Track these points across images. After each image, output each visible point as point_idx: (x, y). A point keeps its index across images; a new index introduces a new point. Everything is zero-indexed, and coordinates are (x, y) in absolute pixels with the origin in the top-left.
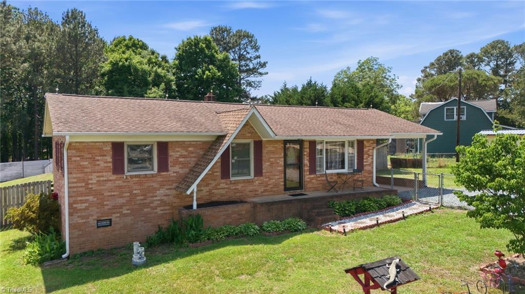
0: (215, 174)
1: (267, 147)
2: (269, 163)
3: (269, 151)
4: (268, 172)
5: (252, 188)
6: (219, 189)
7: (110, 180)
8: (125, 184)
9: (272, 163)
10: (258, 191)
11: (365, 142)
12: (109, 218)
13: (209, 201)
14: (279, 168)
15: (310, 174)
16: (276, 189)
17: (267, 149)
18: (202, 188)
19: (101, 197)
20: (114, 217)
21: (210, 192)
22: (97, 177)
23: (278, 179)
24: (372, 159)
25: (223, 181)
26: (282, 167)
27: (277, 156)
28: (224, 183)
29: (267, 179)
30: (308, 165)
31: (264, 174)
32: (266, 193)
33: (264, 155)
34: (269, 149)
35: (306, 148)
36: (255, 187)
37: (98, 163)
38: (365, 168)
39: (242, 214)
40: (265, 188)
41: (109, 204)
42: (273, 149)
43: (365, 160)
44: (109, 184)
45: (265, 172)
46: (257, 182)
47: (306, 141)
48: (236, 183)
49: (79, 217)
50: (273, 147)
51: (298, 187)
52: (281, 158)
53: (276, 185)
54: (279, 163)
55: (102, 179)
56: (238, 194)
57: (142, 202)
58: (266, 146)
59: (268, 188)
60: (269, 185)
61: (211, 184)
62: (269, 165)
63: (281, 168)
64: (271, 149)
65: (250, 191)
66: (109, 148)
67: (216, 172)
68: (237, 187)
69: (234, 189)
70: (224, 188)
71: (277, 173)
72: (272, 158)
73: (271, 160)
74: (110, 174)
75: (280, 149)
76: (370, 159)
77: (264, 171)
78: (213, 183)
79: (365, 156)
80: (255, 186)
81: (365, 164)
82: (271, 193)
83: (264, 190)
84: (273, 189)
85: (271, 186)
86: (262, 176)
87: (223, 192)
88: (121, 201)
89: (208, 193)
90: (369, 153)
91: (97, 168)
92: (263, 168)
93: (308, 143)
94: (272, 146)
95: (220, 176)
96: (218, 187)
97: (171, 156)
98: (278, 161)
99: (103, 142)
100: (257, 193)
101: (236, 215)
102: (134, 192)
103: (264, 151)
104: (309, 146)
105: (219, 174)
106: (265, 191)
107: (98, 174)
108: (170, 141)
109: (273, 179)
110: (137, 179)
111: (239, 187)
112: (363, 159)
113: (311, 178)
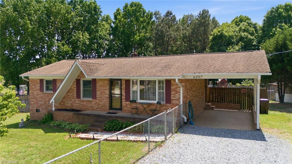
0: (74, 96)
1: (99, 83)
2: (100, 92)
3: (100, 85)
4: (99, 98)
5: (91, 105)
6: (75, 103)
7: (39, 94)
8: (43, 96)
9: (102, 92)
10: (94, 107)
11: (172, 81)
12: (39, 109)
13: (71, 109)
14: (105, 96)
15: (126, 101)
16: (104, 108)
17: (99, 84)
18: (69, 102)
19: (37, 100)
20: (41, 109)
21: (72, 104)
22: (36, 92)
23: (105, 102)
24: (180, 95)
25: (77, 99)
26: (107, 95)
27: (105, 88)
28: (77, 100)
29: (99, 101)
30: (125, 95)
31: (97, 98)
32: (98, 109)
33: (97, 87)
34: (100, 84)
35: (123, 84)
36: (92, 105)
37: (36, 87)
38: (172, 102)
39: (70, 117)
40: (97, 106)
41: (40, 103)
42: (103, 84)
43: (172, 96)
44: (39, 96)
45: (98, 97)
46: (93, 102)
47: (123, 80)
48: (83, 101)
49: (32, 107)
50: (102, 83)
51: (120, 109)
52: (107, 89)
53: (104, 106)
54: (105, 92)
55: (37, 93)
56: (84, 108)
57: (48, 104)
58: (99, 82)
59: (99, 107)
60: (100, 105)
61: (72, 100)
62: (100, 93)
63: (107, 96)
64: (101, 84)
65: (90, 107)
66: (39, 81)
67: (74, 95)
68: (83, 104)
69: (82, 104)
70: (78, 103)
71: (105, 99)
72: (102, 89)
73: (101, 90)
74: (39, 91)
75: (106, 84)
76: (177, 95)
77: (97, 96)
78: (73, 100)
79: (172, 93)
80: (93, 104)
81: (172, 98)
82: (101, 110)
83: (97, 107)
84: (103, 108)
85: (101, 106)
86: (96, 99)
87: (77, 105)
88: (42, 103)
89: (71, 105)
90: (176, 90)
91: (36, 89)
92: (97, 94)
93: (124, 81)
94: (102, 82)
95: (76, 97)
96: (75, 102)
97: (58, 85)
98: (105, 91)
99: (38, 79)
100: (93, 108)
101: (68, 117)
102: (46, 100)
103: (97, 85)
104: (125, 83)
105: (75, 96)
106: (98, 108)
107: (36, 91)
108: (58, 79)
109: (102, 102)
110: (47, 95)
111: (85, 103)
112: (170, 95)
113: (126, 104)
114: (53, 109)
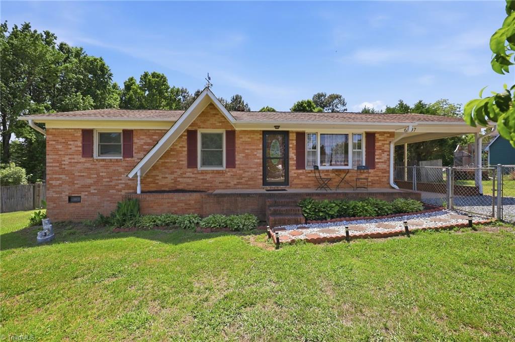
0: (181, 163)
1: (242, 138)
2: (243, 155)
3: (243, 141)
4: (242, 164)
5: (223, 179)
6: (185, 178)
7: (80, 162)
8: (93, 167)
9: (247, 155)
10: (230, 183)
11: (376, 135)
12: (79, 195)
13: (174, 189)
14: (256, 161)
15: (297, 169)
16: (251, 183)
17: (241, 140)
18: (167, 176)
19: (73, 176)
20: (83, 195)
21: (175, 180)
22: (70, 159)
23: (255, 171)
24: (389, 155)
25: (189, 170)
26: (260, 159)
27: (253, 147)
28: (190, 172)
29: (241, 172)
30: (295, 159)
31: (237, 166)
32: (239, 186)
33: (237, 145)
34: (244, 140)
35: (293, 140)
36: (226, 179)
37: (70, 147)
38: (377, 166)
39: (190, 204)
40: (238, 181)
41: (79, 183)
42: (249, 140)
43: (376, 157)
44: (79, 166)
45: (239, 164)
46: (228, 173)
47: (293, 132)
48: (202, 173)
49: (54, 192)
50: (249, 138)
51: (283, 183)
52: (260, 149)
53: (251, 179)
54: (256, 155)
55: (73, 161)
56: (206, 185)
57: (107, 184)
58: (240, 136)
59: (242, 181)
60: (244, 177)
61: (176, 172)
62: (243, 157)
63: (258, 161)
64: (247, 140)
65: (220, 183)
66: (79, 134)
67: (182, 161)
68: (205, 177)
69: (202, 179)
70: (191, 178)
71: (254, 166)
72: (248, 149)
73: (246, 151)
74: (80, 157)
75: (257, 140)
76: (385, 156)
77: (237, 163)
78: (179, 172)
79: (377, 152)
80: (227, 177)
81: (376, 160)
82: (247, 186)
83: (237, 182)
84: (249, 183)
85: (246, 179)
86: (235, 167)
87: (190, 181)
88: (89, 181)
89: (173, 181)
90: (383, 148)
91: (69, 151)
92: (236, 159)
93: (295, 134)
94: (247, 136)
95: (186, 165)
96: (184, 176)
97: (136, 143)
98: (255, 153)
99: (75, 129)
100: (229, 185)
101: (183, 205)
102: (101, 174)
103: (238, 142)
104: (296, 137)
105: (185, 163)
106: (239, 183)
107: (70, 157)
108: (135, 130)
109: (248, 172)
110: (104, 163)
111: (208, 177)
112: (374, 155)
113: (298, 173)
114: (139, 192)
